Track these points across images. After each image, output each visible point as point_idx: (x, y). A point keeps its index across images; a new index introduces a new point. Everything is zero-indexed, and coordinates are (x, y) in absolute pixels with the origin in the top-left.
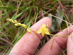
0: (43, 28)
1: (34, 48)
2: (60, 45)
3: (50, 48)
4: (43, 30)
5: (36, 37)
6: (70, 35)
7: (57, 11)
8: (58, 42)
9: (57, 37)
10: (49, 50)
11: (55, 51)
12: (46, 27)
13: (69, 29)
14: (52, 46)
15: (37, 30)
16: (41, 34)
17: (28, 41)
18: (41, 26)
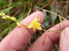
0: (34, 22)
1: (24, 44)
2: (52, 41)
3: (42, 44)
4: (35, 24)
5: (27, 32)
6: (63, 31)
7: (51, 6)
8: (51, 37)
9: (49, 32)
10: (41, 46)
11: (47, 46)
12: (38, 21)
13: (62, 25)
14: (44, 41)
15: (28, 25)
16: (32, 28)
17: (17, 36)
18: (33, 20)
